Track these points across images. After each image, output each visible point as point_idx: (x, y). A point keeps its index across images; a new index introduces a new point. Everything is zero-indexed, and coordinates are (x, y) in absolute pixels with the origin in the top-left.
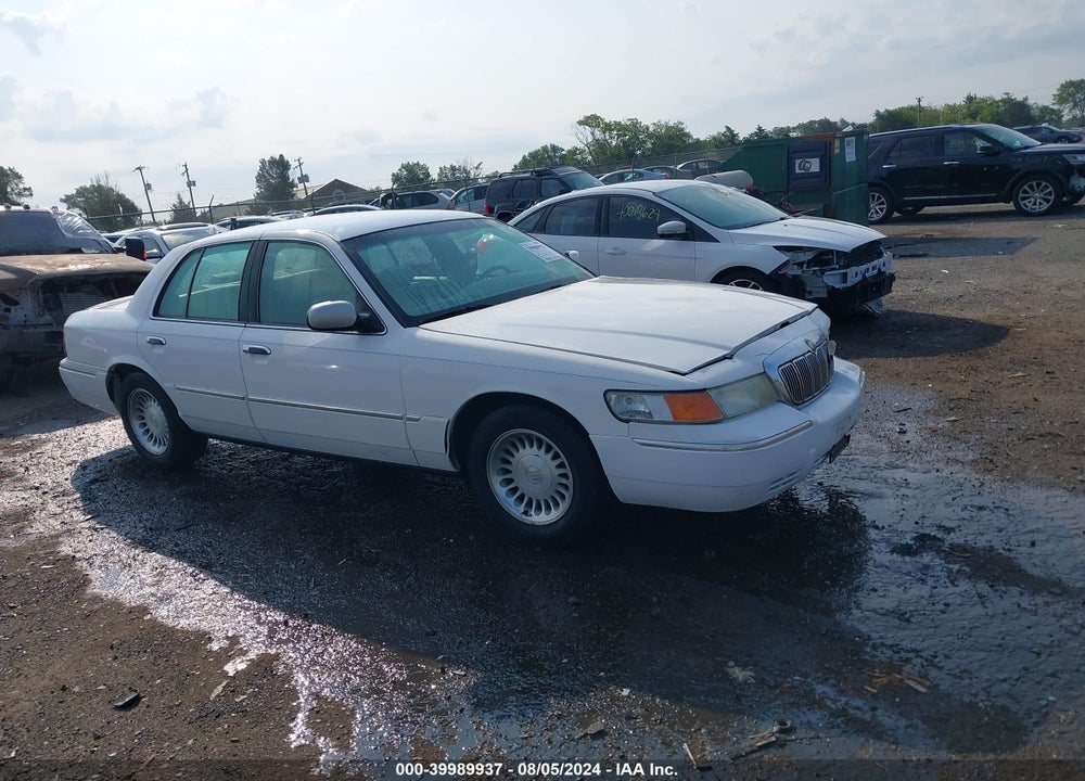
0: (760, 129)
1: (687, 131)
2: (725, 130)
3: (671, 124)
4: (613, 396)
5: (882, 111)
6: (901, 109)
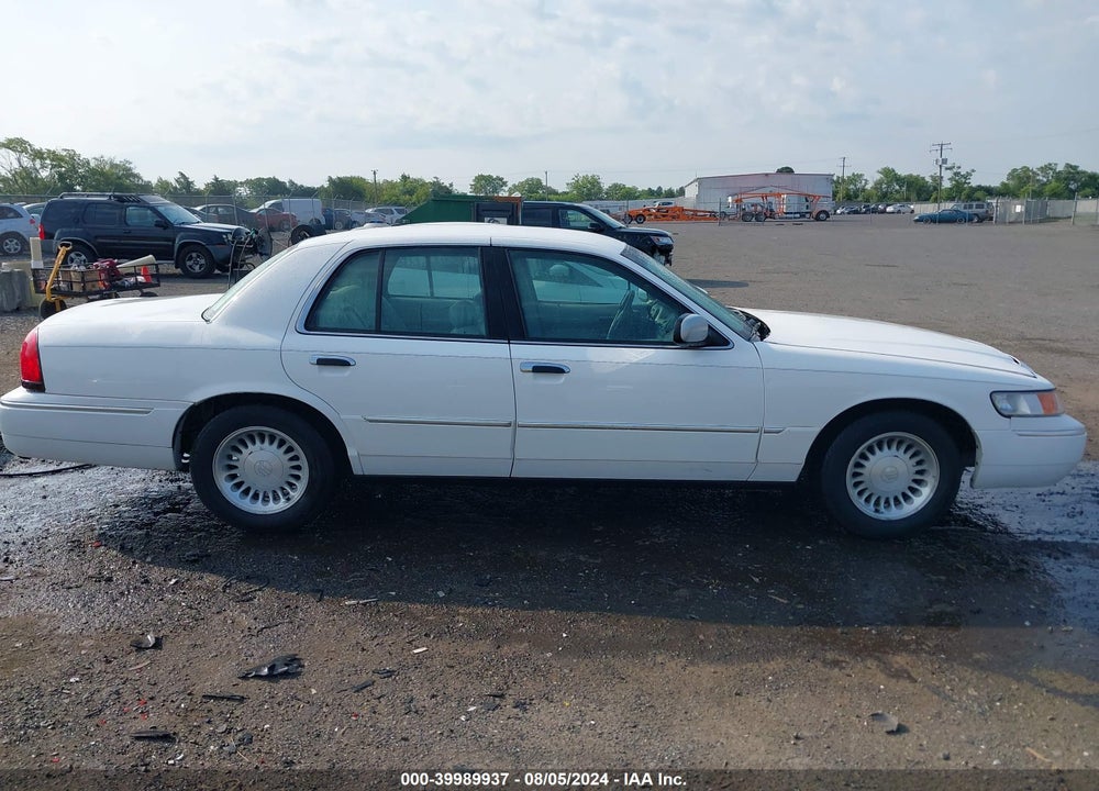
0: (216, 179)
1: (135, 171)
2: (178, 176)
3: (117, 161)
4: (997, 397)
5: (334, 177)
6: (352, 178)
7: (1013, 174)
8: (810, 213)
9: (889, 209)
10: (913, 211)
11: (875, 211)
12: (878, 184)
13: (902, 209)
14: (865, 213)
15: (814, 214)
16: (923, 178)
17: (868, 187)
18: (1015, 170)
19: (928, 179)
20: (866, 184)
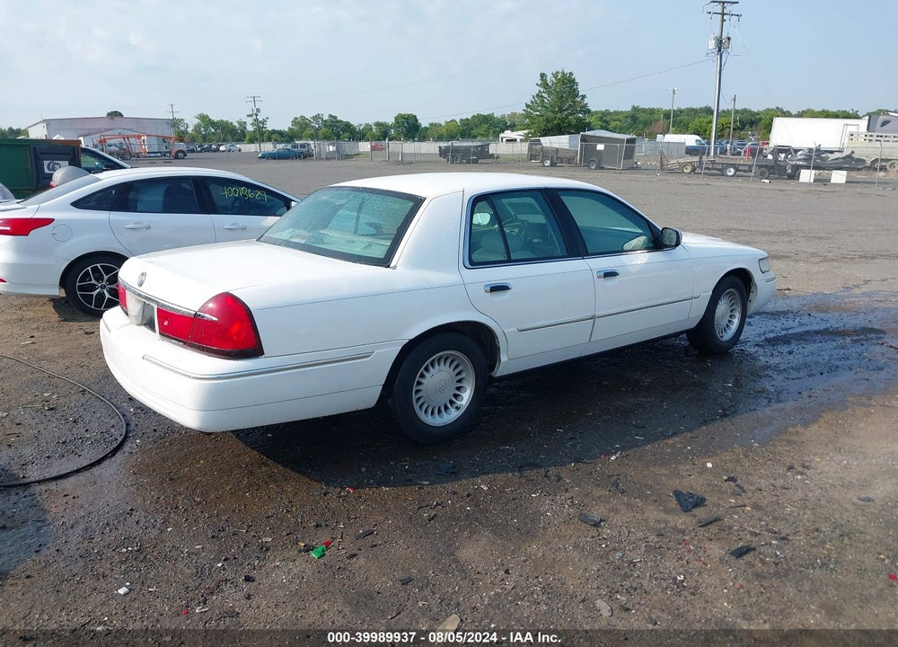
7: (295, 121)
8: (170, 152)
9: (222, 148)
10: (240, 150)
11: (209, 150)
12: (197, 128)
13: (232, 148)
14: (200, 152)
15: (173, 154)
16: (231, 123)
17: (190, 130)
18: (296, 118)
19: (235, 124)
20: (187, 127)
